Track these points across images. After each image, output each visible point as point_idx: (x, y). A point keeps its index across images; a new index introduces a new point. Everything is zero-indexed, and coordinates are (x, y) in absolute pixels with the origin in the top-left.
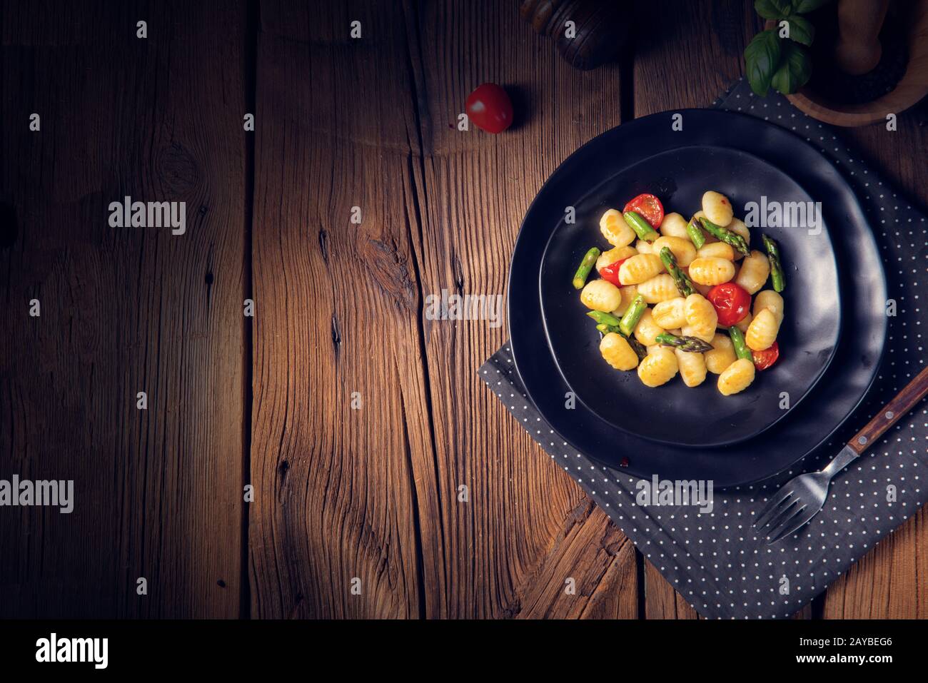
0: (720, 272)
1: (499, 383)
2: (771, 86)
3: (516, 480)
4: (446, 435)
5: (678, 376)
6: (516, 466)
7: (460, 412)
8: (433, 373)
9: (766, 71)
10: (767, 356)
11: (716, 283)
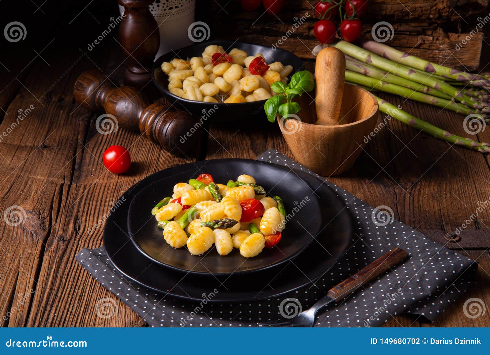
0: (245, 191)
1: (90, 259)
2: (278, 111)
3: (87, 316)
4: (43, 293)
5: (213, 248)
6: (90, 309)
7: (58, 282)
8: (45, 264)
9: (276, 103)
10: (273, 237)
11: (242, 197)
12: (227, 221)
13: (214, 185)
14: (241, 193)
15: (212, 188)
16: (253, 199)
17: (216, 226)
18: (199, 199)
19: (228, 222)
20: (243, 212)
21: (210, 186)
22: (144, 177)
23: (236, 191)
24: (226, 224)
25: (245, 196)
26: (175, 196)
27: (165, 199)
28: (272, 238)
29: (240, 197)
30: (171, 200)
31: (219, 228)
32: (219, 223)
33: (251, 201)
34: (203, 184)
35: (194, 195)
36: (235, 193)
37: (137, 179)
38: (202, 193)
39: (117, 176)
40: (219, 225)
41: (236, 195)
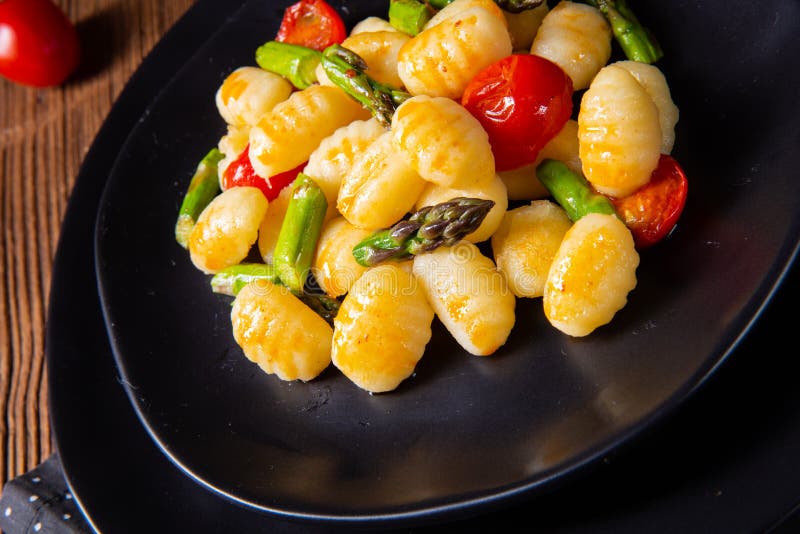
1: (38, 526)
10: (657, 199)
11: (462, 65)
12: (447, 216)
13: (342, 58)
14: (452, 50)
15: (339, 74)
16: (509, 60)
17: (414, 246)
18: (313, 135)
19: (453, 220)
20: (492, 141)
21: (328, 64)
22: (134, 61)
23: (431, 54)
24: (447, 230)
25: (472, 59)
26: (228, 148)
27: (202, 167)
28: (653, 205)
29: (456, 70)
30: (223, 167)
31: (429, 249)
32: (419, 235)
33: (507, 75)
34: (306, 53)
35: (284, 130)
36: (432, 63)
37: (119, 78)
38: (313, 107)
39: (59, 93)
40: (426, 241)
41: (440, 67)
